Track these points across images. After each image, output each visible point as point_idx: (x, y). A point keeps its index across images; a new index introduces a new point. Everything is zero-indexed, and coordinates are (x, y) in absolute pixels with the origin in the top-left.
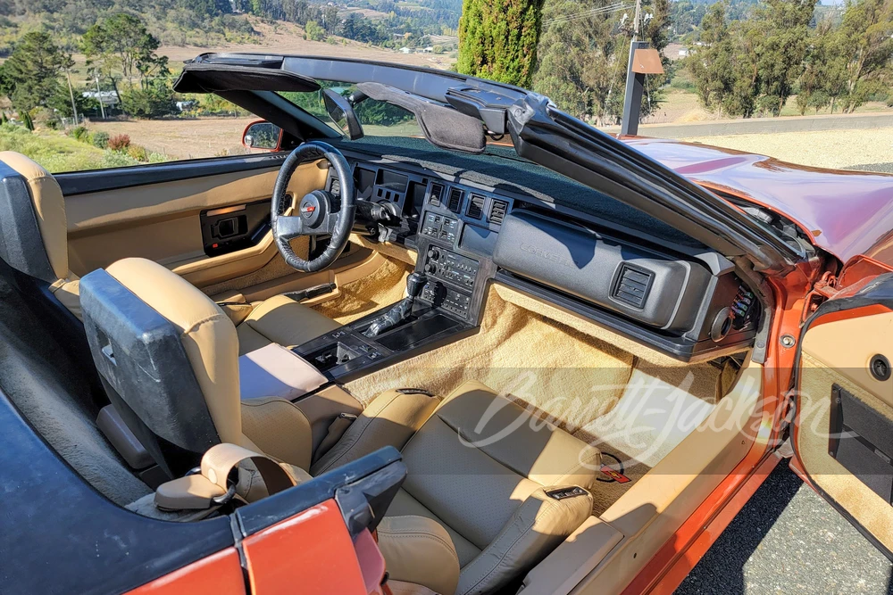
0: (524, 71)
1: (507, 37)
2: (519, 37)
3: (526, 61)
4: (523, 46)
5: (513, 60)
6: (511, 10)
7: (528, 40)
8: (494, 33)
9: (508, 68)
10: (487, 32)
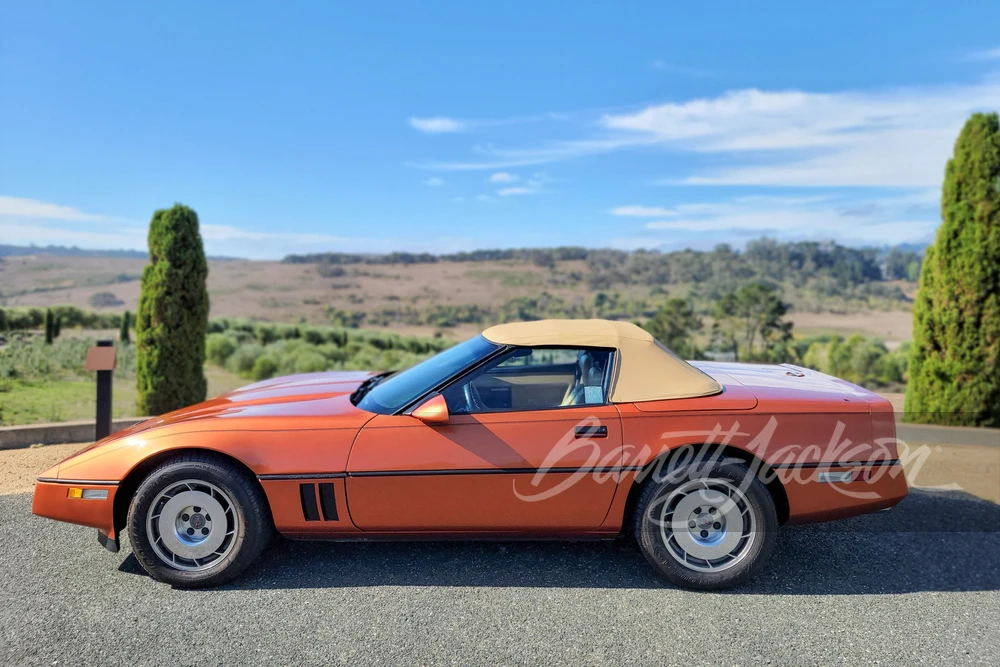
2: (977, 324)
4: (985, 335)
5: (971, 348)
6: (962, 299)
8: (945, 319)
10: (937, 318)
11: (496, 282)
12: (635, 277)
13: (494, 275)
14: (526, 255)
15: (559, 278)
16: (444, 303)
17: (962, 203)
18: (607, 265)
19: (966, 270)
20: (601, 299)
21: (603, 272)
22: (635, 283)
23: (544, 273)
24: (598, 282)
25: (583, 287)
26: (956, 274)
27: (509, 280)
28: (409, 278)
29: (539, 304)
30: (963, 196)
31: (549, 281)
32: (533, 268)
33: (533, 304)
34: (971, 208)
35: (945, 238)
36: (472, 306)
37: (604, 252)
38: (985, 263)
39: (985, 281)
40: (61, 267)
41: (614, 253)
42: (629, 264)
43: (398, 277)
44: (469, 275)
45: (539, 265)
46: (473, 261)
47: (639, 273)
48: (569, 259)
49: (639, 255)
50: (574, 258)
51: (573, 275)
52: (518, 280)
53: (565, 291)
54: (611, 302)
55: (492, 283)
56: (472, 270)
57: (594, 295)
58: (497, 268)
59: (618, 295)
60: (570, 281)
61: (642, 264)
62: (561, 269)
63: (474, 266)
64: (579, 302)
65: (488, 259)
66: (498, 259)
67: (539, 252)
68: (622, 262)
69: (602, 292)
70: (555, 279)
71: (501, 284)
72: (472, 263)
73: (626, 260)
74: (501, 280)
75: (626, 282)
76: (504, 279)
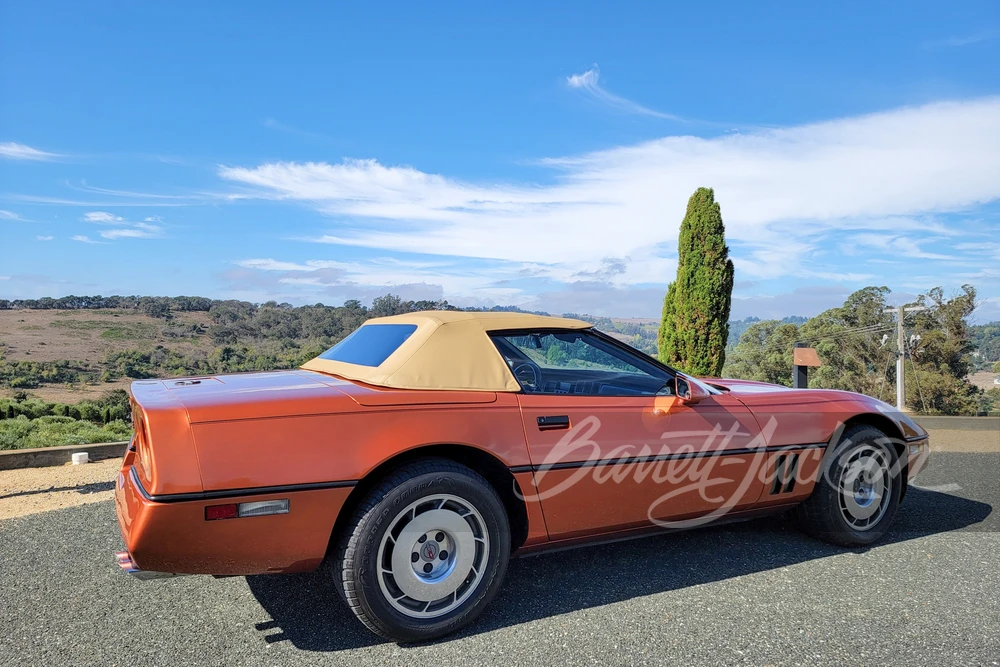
0: (713, 366)
1: (696, 341)
2: (707, 340)
3: (715, 359)
4: (711, 347)
5: (702, 358)
6: (698, 321)
7: (715, 343)
8: (685, 338)
9: (698, 364)
10: (680, 337)
11: (95, 334)
12: (264, 331)
13: (93, 325)
14: (135, 303)
15: (177, 330)
16: (21, 359)
17: (696, 252)
18: (234, 318)
19: (701, 300)
20: (228, 351)
21: (229, 325)
22: (265, 336)
23: (161, 325)
24: (223, 335)
25: (206, 341)
26: (695, 304)
27: (114, 332)
29: (153, 359)
30: (695, 247)
31: (165, 334)
32: (146, 320)
33: (146, 359)
34: (703, 256)
35: (686, 277)
36: (61, 363)
37: (230, 303)
38: (712, 295)
39: (711, 309)
41: (242, 305)
42: (259, 316)
44: (57, 324)
45: (152, 316)
46: (63, 308)
47: (269, 327)
48: (190, 310)
49: (269, 308)
50: (196, 309)
51: (195, 327)
52: (124, 333)
53: (185, 344)
54: (239, 356)
55: (90, 335)
56: (61, 318)
57: (219, 349)
58: (97, 318)
59: (246, 350)
60: (190, 334)
61: (273, 318)
62: (180, 320)
63: (66, 314)
64: (202, 357)
65: (85, 307)
66: (99, 308)
67: (153, 301)
68: (250, 314)
69: (228, 346)
70: (172, 331)
71: (103, 336)
72: (61, 311)
73: (255, 313)
74: (102, 332)
75: (256, 336)
76: (107, 330)
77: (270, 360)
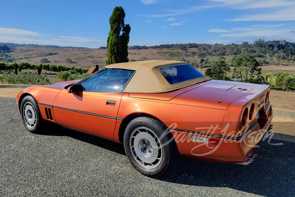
12: (214, 53)
13: (167, 53)
14: (177, 46)
15: (188, 54)
18: (205, 49)
20: (202, 60)
21: (203, 52)
22: (214, 55)
23: (184, 52)
24: (201, 55)
25: (196, 57)
27: (172, 55)
28: (139, 54)
31: (185, 55)
32: (180, 51)
37: (204, 45)
40: (32, 51)
41: (207, 45)
42: (213, 48)
43: (135, 54)
44: (158, 53)
45: (182, 50)
46: (160, 48)
47: (215, 52)
48: (192, 47)
49: (216, 46)
50: (194, 47)
51: (193, 53)
52: (174, 54)
53: (190, 58)
54: (205, 62)
55: (166, 56)
56: (159, 51)
57: (200, 59)
58: (168, 51)
59: (208, 59)
60: (192, 55)
61: (217, 49)
62: (189, 51)
63: (160, 50)
64: (195, 62)
65: (165, 48)
66: (168, 48)
67: (182, 45)
68: (210, 48)
69: (202, 58)
70: (187, 54)
71: (169, 56)
72: (159, 49)
73: (211, 48)
74: (169, 55)
75: (211, 55)
76: (170, 54)
77: (215, 63)
